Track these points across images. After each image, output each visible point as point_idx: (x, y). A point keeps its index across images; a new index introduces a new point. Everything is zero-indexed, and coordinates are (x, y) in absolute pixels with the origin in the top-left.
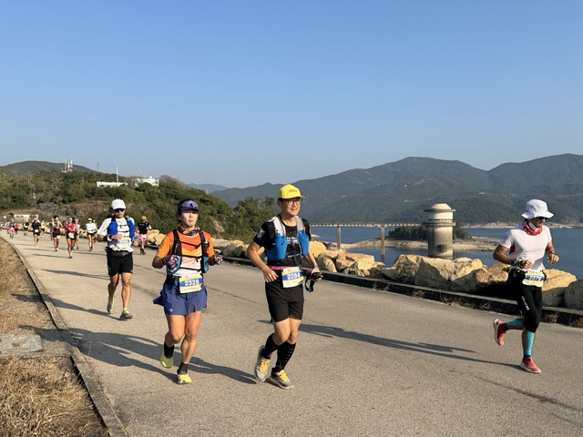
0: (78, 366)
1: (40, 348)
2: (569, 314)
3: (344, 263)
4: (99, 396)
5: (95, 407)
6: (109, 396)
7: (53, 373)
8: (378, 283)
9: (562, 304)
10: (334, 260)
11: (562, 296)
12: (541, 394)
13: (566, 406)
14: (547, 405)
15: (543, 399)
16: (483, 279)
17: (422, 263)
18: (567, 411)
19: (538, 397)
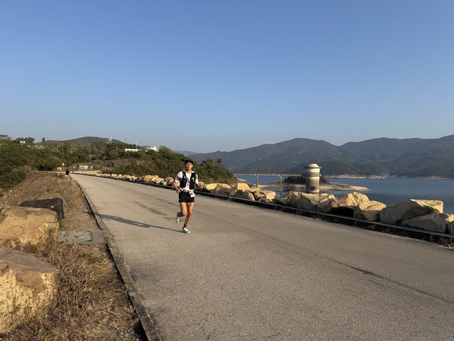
0: (111, 249)
1: (90, 239)
2: (382, 226)
3: (259, 195)
4: (121, 266)
5: (118, 272)
6: (126, 266)
7: (96, 252)
8: (277, 207)
9: (378, 220)
10: (253, 193)
11: (378, 215)
12: (365, 269)
13: (378, 277)
14: (368, 275)
15: (366, 272)
16: (335, 206)
17: (302, 197)
18: (379, 279)
19: (363, 271)
